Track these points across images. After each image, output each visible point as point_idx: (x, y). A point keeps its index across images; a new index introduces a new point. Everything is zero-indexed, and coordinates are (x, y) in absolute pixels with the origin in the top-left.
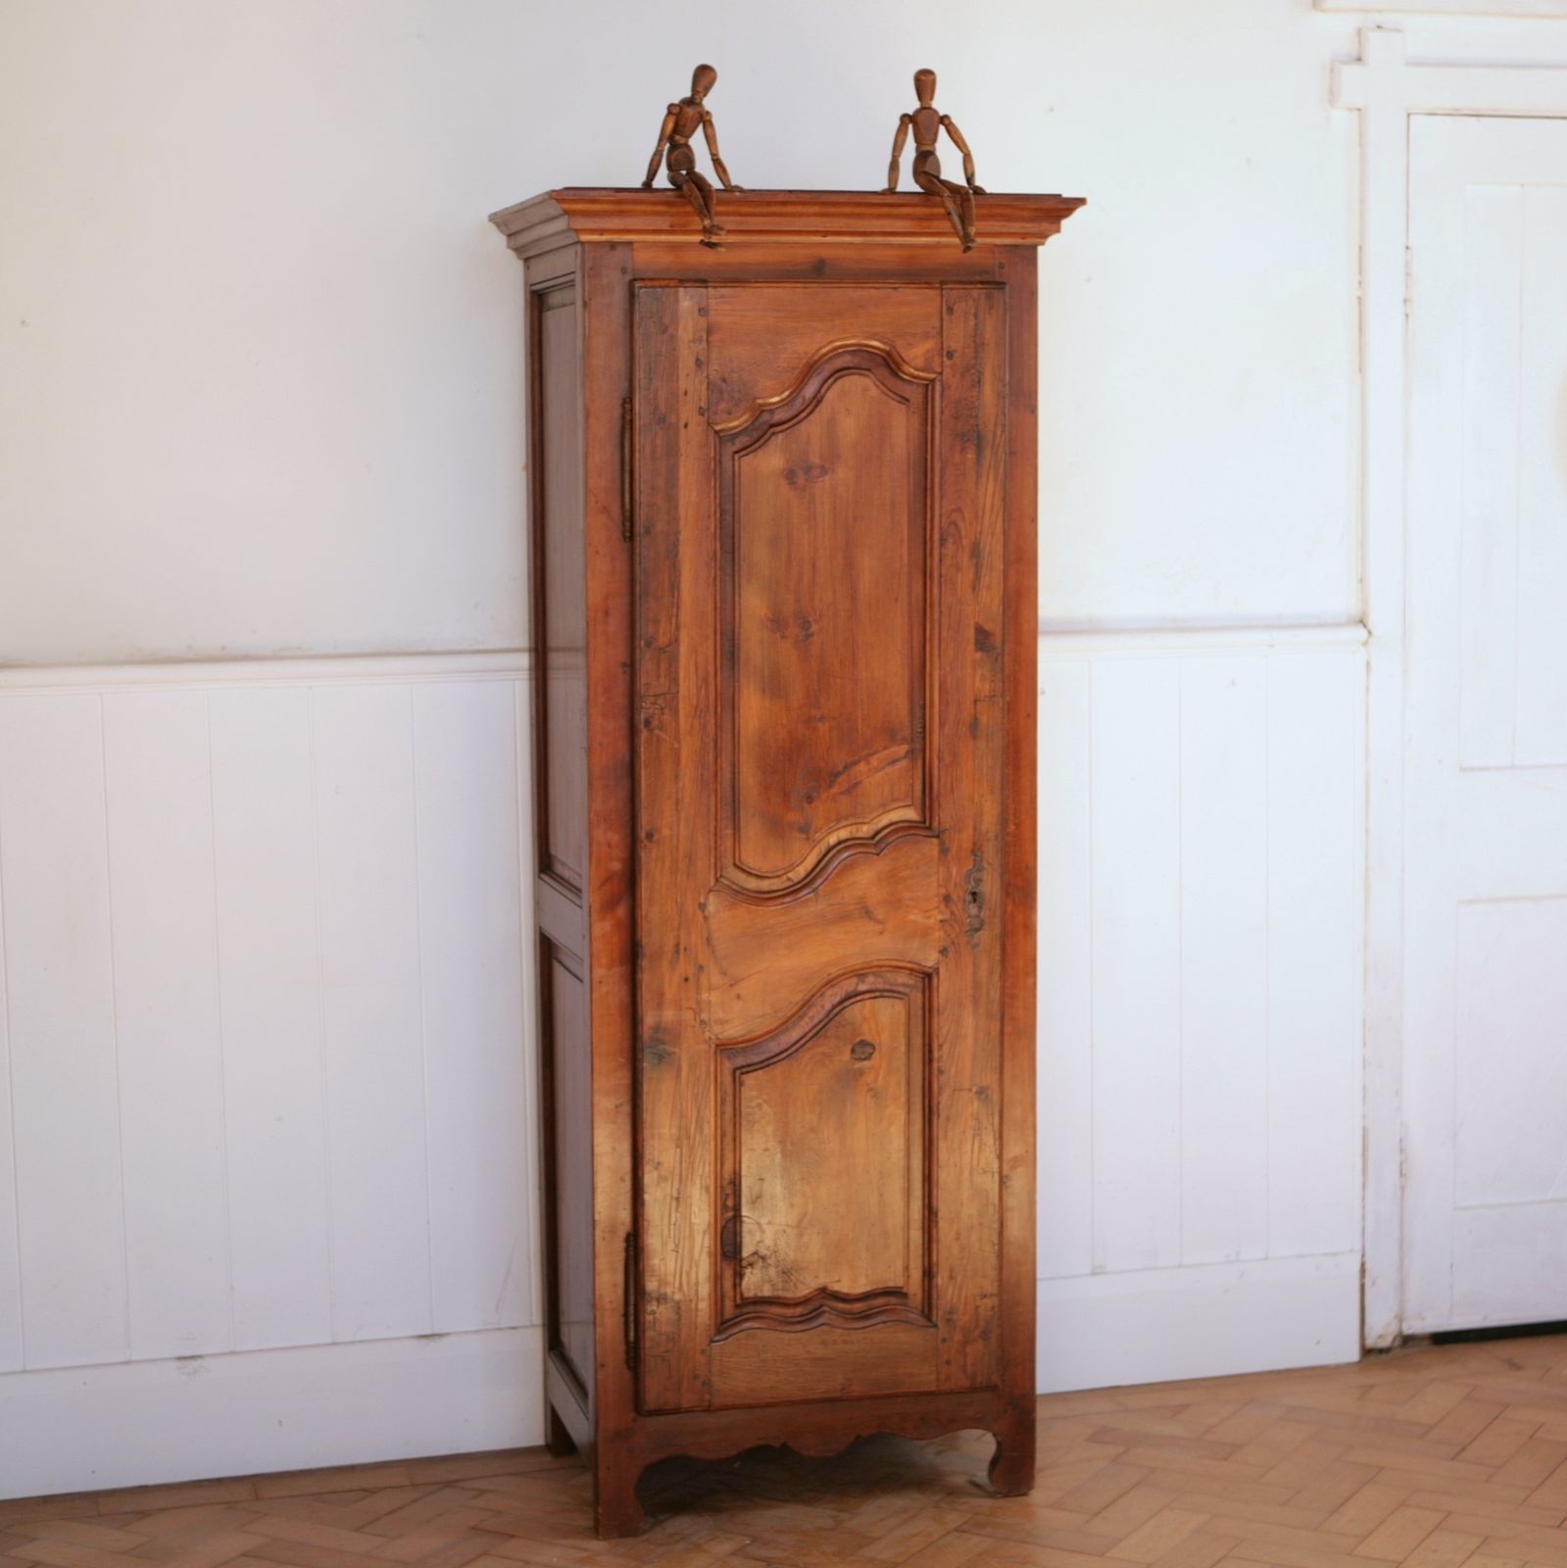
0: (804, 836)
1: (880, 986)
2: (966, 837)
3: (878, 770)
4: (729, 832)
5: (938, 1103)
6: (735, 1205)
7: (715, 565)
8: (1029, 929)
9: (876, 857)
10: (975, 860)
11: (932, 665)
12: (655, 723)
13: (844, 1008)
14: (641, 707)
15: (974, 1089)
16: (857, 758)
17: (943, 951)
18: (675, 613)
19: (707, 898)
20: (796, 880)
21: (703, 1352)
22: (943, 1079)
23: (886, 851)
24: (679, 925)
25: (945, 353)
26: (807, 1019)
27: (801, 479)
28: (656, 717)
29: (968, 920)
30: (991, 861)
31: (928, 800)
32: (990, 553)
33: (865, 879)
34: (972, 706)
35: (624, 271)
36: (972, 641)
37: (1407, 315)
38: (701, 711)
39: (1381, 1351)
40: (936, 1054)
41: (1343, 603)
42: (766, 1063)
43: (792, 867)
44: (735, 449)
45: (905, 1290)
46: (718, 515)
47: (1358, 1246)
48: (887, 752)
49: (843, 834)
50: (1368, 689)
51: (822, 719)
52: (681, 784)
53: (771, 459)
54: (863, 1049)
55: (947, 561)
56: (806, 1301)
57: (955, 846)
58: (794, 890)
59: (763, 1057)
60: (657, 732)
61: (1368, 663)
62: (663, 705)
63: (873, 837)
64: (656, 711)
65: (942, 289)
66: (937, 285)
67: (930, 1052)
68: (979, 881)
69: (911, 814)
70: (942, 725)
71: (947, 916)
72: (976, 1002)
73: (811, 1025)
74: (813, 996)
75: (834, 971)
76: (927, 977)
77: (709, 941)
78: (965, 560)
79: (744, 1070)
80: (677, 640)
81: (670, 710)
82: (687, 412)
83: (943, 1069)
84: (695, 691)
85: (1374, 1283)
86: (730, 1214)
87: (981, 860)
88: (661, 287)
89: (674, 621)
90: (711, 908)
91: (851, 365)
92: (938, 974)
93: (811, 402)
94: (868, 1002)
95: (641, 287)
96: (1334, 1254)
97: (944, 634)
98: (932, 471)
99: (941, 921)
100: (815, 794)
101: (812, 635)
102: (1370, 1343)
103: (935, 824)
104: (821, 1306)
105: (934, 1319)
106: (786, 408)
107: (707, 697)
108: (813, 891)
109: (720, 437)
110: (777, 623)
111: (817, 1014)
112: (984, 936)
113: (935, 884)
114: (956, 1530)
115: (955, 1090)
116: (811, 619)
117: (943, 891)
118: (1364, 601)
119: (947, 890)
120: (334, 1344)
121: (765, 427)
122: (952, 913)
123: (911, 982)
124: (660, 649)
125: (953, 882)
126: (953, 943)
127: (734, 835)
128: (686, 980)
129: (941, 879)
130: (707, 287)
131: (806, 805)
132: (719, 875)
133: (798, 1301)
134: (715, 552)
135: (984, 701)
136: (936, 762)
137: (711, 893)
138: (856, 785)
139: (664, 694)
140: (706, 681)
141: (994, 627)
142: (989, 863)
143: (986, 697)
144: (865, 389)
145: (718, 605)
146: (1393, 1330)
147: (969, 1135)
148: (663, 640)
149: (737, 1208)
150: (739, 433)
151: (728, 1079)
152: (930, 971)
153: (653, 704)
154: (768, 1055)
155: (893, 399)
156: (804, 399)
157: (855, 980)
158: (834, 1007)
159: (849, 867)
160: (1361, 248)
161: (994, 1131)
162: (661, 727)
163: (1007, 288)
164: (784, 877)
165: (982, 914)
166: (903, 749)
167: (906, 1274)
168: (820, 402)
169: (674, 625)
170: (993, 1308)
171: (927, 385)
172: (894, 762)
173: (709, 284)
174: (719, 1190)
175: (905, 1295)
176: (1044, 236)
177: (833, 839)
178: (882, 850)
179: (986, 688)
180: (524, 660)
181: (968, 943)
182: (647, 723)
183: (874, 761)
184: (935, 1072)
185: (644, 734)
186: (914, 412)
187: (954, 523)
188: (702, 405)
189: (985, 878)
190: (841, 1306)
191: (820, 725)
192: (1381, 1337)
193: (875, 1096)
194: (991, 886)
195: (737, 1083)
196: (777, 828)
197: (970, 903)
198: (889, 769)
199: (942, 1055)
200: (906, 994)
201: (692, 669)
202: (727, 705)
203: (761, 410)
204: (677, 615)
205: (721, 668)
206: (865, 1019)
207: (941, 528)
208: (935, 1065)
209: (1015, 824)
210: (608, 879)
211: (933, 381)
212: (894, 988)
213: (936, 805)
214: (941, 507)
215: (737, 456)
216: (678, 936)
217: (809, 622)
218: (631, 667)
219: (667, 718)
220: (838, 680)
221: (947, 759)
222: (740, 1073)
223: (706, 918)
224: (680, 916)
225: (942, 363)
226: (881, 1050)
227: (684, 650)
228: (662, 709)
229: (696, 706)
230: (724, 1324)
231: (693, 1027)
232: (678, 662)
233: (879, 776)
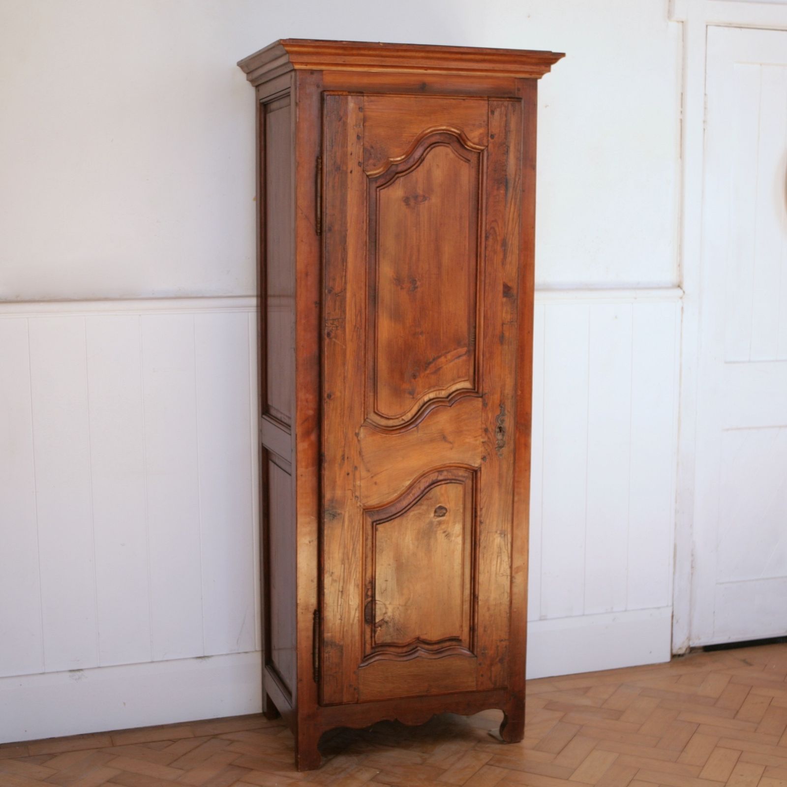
0: (411, 396)
1: (450, 477)
2: (496, 397)
3: (451, 361)
4: (371, 394)
5: (480, 540)
6: (372, 594)
7: (366, 249)
8: (527, 446)
9: (449, 408)
10: (501, 410)
11: (480, 305)
12: (333, 335)
13: (431, 489)
14: (326, 326)
15: (498, 532)
16: (440, 354)
17: (484, 458)
18: (344, 275)
19: (359, 430)
20: (406, 420)
21: (354, 673)
22: (483, 526)
23: (454, 405)
24: (345, 444)
25: (490, 135)
26: (411, 495)
27: (412, 202)
28: (334, 332)
29: (497, 442)
30: (509, 410)
31: (476, 378)
32: (512, 244)
33: (444, 420)
34: (501, 327)
35: (318, 87)
36: (502, 291)
37: (704, 130)
38: (358, 328)
39: (679, 656)
40: (479, 513)
41: (670, 277)
42: (389, 519)
43: (405, 413)
44: (378, 184)
45: (460, 638)
46: (368, 221)
47: (670, 604)
48: (455, 351)
49: (432, 395)
50: (682, 321)
51: (422, 333)
52: (346, 368)
53: (396, 192)
54: (441, 511)
55: (489, 248)
56: (409, 645)
57: (491, 402)
58: (406, 426)
59: (388, 515)
60: (334, 339)
61: (682, 308)
62: (337, 325)
63: (448, 397)
64: (333, 328)
65: (488, 101)
66: (486, 98)
67: (476, 512)
68: (503, 421)
69: (467, 385)
70: (485, 338)
71: (486, 439)
72: (500, 485)
73: (413, 498)
74: (415, 482)
75: (426, 469)
76: (475, 473)
77: (360, 453)
78: (499, 248)
79: (378, 522)
80: (345, 289)
81: (341, 327)
82: (352, 165)
83: (482, 521)
84: (354, 317)
85: (677, 622)
86: (369, 599)
87: (504, 410)
88: (338, 95)
89: (344, 279)
90: (362, 435)
91: (439, 141)
92: (481, 470)
93: (417, 161)
94: (444, 486)
95: (327, 95)
96: (659, 608)
97: (487, 288)
98: (482, 200)
99: (483, 442)
100: (418, 374)
101: (417, 288)
102: (675, 652)
103: (481, 390)
104: (417, 647)
105: (475, 653)
106: (405, 163)
107: (361, 321)
108: (416, 426)
109: (369, 179)
110: (398, 281)
111: (416, 492)
112: (505, 450)
113: (480, 422)
114: (487, 764)
115: (488, 532)
116: (417, 279)
117: (484, 426)
118: (681, 275)
119: (486, 426)
120: (152, 662)
121: (393, 174)
122: (489, 438)
123: (466, 475)
124: (336, 294)
125: (489, 420)
126: (489, 454)
127: (374, 396)
128: (348, 474)
129: (483, 420)
130: (363, 96)
131: (413, 380)
132: (366, 417)
133: (405, 644)
134: (366, 242)
135: (507, 324)
136: (481, 357)
137: (362, 428)
138: (439, 369)
139: (338, 319)
140: (360, 311)
141: (513, 284)
142: (508, 411)
143: (508, 322)
144: (447, 154)
145: (367, 270)
146: (686, 645)
147: (495, 556)
148: (337, 289)
149: (373, 596)
150: (379, 177)
151: (369, 527)
152: (476, 469)
153: (332, 324)
154: (391, 514)
155: (462, 160)
156: (414, 159)
157: (436, 474)
158: (425, 489)
159: (434, 413)
160: (682, 94)
161: (508, 553)
162: (336, 337)
163: (523, 102)
164: (400, 419)
165: (504, 438)
166: (465, 349)
167: (461, 629)
168: (423, 160)
169: (343, 281)
170: (506, 647)
171: (479, 153)
172: (459, 356)
173: (365, 94)
174: (364, 586)
175: (460, 641)
176: (541, 74)
177: (426, 398)
178: (453, 404)
179: (509, 317)
180: (254, 301)
181: (496, 454)
182: (329, 334)
183: (449, 356)
184: (478, 523)
185: (326, 341)
186: (472, 167)
187: (493, 228)
188: (360, 161)
189: (506, 419)
190: (427, 647)
191: (420, 336)
192: (680, 648)
193: (446, 536)
194: (509, 424)
195: (374, 530)
196: (397, 393)
197: (498, 432)
198: (457, 361)
199: (482, 513)
200: (463, 481)
201: (353, 305)
202: (372, 325)
203: (392, 164)
204: (345, 276)
205: (368, 305)
206: (442, 495)
207: (486, 231)
208: (478, 519)
209: (521, 391)
210: (306, 420)
211: (483, 150)
212: (457, 478)
213: (481, 380)
214: (486, 219)
215: (378, 190)
216: (344, 451)
217: (415, 280)
218: (320, 304)
219: (339, 332)
220: (431, 312)
221: (487, 355)
222: (375, 524)
223: (359, 441)
224: (345, 440)
225: (488, 141)
226: (450, 511)
227: (349, 295)
228: (337, 327)
229: (355, 326)
230: (365, 658)
231: (351, 499)
232: (345, 301)
233: (451, 364)
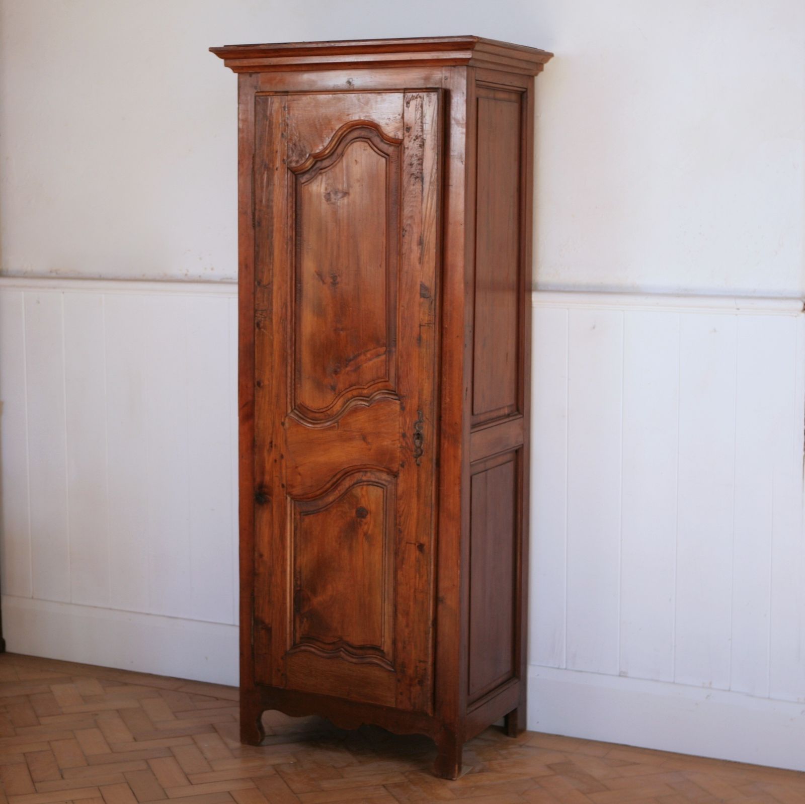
0: (333, 392)
1: (373, 479)
2: (415, 401)
3: (370, 360)
4: (299, 386)
5: (399, 549)
6: (300, 584)
7: (292, 244)
8: (456, 458)
9: (367, 407)
10: (419, 416)
11: (399, 304)
12: (261, 325)
13: (354, 488)
15: (417, 545)
16: (360, 352)
17: (402, 464)
19: (285, 420)
21: (282, 658)
22: (401, 536)
24: (273, 432)
25: (405, 129)
26: (337, 492)
27: (332, 198)
28: (262, 322)
29: (415, 449)
30: (427, 416)
32: (429, 242)
33: (362, 419)
34: (418, 328)
35: (255, 88)
36: (419, 292)
38: (283, 321)
40: (398, 521)
42: (315, 512)
43: (327, 408)
44: (303, 181)
45: (384, 649)
46: (294, 217)
48: (375, 350)
51: (342, 330)
52: (274, 358)
54: (362, 512)
55: (406, 246)
57: (409, 406)
60: (262, 330)
63: (369, 397)
64: (263, 319)
65: (404, 93)
66: (402, 91)
68: (421, 428)
70: (402, 338)
71: (404, 444)
72: (419, 496)
73: (338, 495)
76: (395, 478)
77: (286, 442)
78: (415, 247)
79: (305, 513)
80: (272, 282)
81: (269, 318)
82: (278, 162)
83: (401, 530)
84: (280, 309)
86: (298, 588)
87: (423, 416)
88: (268, 96)
89: (271, 273)
90: (286, 425)
91: (360, 136)
92: (399, 476)
93: (339, 157)
94: (365, 487)
95: (260, 96)
97: (404, 287)
98: (400, 195)
99: (401, 447)
100: (338, 370)
101: (338, 283)
103: (400, 393)
104: (341, 647)
105: (395, 668)
106: (328, 159)
107: (286, 313)
108: (336, 422)
109: (296, 175)
110: (320, 275)
112: (425, 459)
113: (397, 426)
115: (407, 543)
116: (337, 275)
117: (401, 430)
119: (404, 430)
121: (317, 170)
122: (407, 443)
123: (389, 479)
124: (264, 286)
125: (407, 426)
126: (407, 461)
128: (276, 461)
129: (401, 424)
130: (288, 95)
131: (334, 375)
132: (293, 408)
133: (330, 642)
134: (292, 236)
135: (424, 326)
136: (399, 358)
137: (287, 417)
138: (360, 367)
139: (266, 310)
140: (286, 304)
141: (430, 285)
142: (426, 418)
143: (426, 324)
144: (365, 149)
147: (414, 569)
148: (265, 282)
149: (301, 586)
150: (305, 173)
151: (298, 517)
152: (397, 474)
153: (261, 315)
155: (380, 155)
156: (337, 155)
157: (361, 474)
158: (349, 487)
159: (354, 411)
162: (264, 327)
165: (422, 446)
166: (384, 349)
167: (383, 640)
168: (344, 155)
169: (271, 274)
170: (425, 669)
171: (399, 147)
172: (378, 356)
173: (289, 93)
174: (292, 575)
175: (383, 651)
177: (349, 395)
178: (372, 404)
179: (426, 319)
181: (415, 462)
182: (258, 325)
183: (369, 355)
184: (397, 531)
185: (257, 330)
186: (392, 162)
187: (410, 225)
188: (285, 157)
189: (424, 427)
190: (350, 649)
191: (341, 332)
193: (367, 539)
194: (427, 431)
195: (302, 520)
196: (319, 386)
197: (416, 439)
198: (375, 360)
199: (401, 522)
200: (384, 485)
201: (279, 297)
203: (316, 160)
204: (272, 269)
205: (295, 299)
206: (363, 496)
208: (397, 527)
210: (246, 404)
212: (380, 481)
213: (399, 383)
215: (303, 186)
216: (272, 438)
218: (254, 295)
219: (267, 322)
220: (351, 309)
221: (405, 357)
222: (302, 514)
223: (284, 430)
224: (273, 428)
225: (404, 134)
226: (370, 513)
227: (275, 288)
228: (265, 317)
229: (281, 318)
230: (295, 646)
231: (279, 486)
232: (272, 293)
233: (371, 363)
